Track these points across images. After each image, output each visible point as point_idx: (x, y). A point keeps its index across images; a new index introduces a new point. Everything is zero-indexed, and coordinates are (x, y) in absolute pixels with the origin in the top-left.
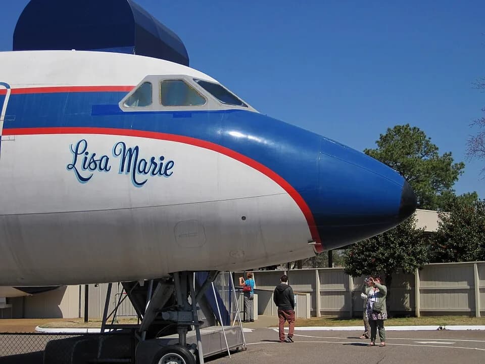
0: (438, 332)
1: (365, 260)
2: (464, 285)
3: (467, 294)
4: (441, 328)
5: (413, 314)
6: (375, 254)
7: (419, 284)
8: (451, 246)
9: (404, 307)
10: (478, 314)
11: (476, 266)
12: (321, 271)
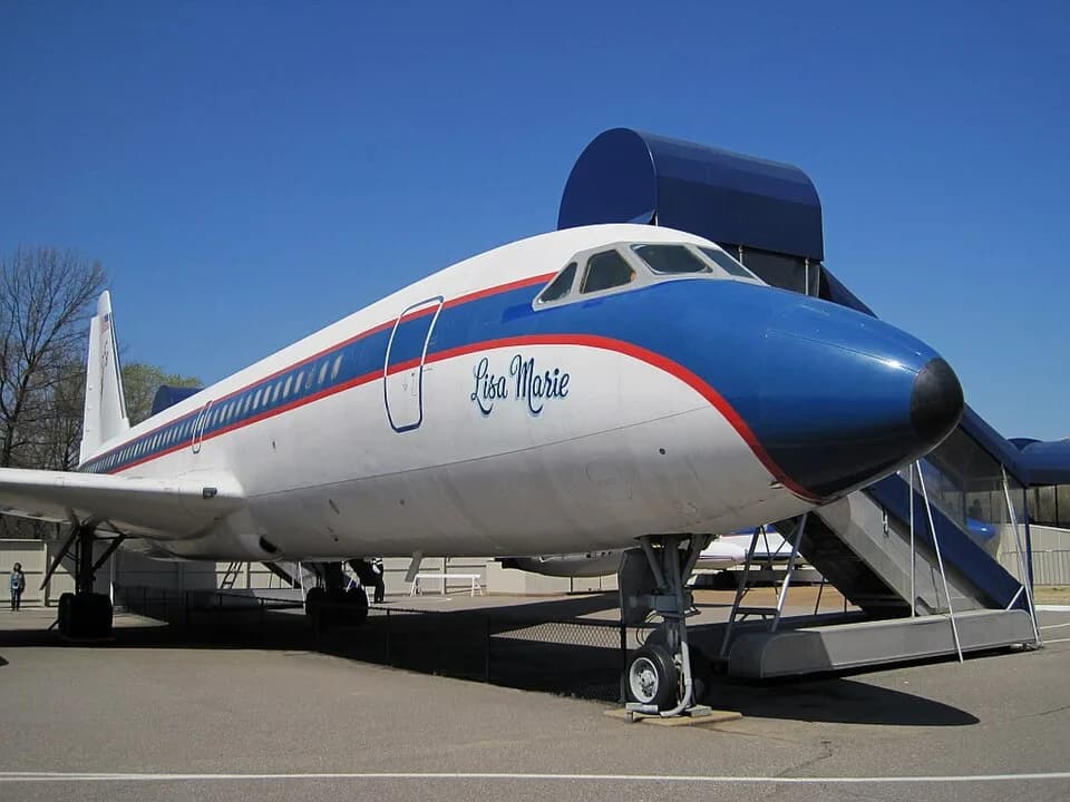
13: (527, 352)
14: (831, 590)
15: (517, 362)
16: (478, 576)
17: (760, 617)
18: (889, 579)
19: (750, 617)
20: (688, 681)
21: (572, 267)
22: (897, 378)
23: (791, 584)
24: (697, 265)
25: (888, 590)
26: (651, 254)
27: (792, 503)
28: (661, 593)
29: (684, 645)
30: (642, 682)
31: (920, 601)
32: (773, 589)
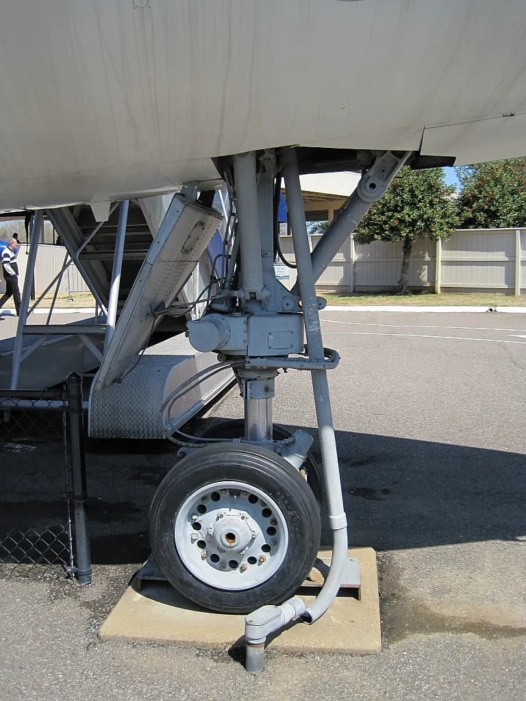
0: (487, 314)
1: (386, 222)
2: (501, 256)
3: (504, 267)
4: (491, 310)
5: (432, 290)
6: (398, 215)
7: (442, 254)
8: (481, 209)
9: (420, 280)
10: (518, 292)
11: (518, 233)
12: (313, 238)
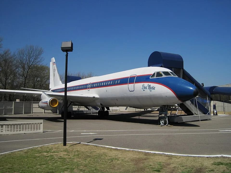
13: (150, 84)
14: (183, 111)
15: (148, 85)
16: (119, 108)
17: (174, 115)
18: (190, 110)
19: (173, 115)
20: (167, 122)
21: (154, 73)
22: (192, 90)
23: (178, 110)
24: (170, 75)
25: (191, 112)
26: (164, 72)
27: (180, 102)
28: (164, 112)
29: (167, 118)
30: (162, 122)
31: (195, 113)
32: (175, 111)
